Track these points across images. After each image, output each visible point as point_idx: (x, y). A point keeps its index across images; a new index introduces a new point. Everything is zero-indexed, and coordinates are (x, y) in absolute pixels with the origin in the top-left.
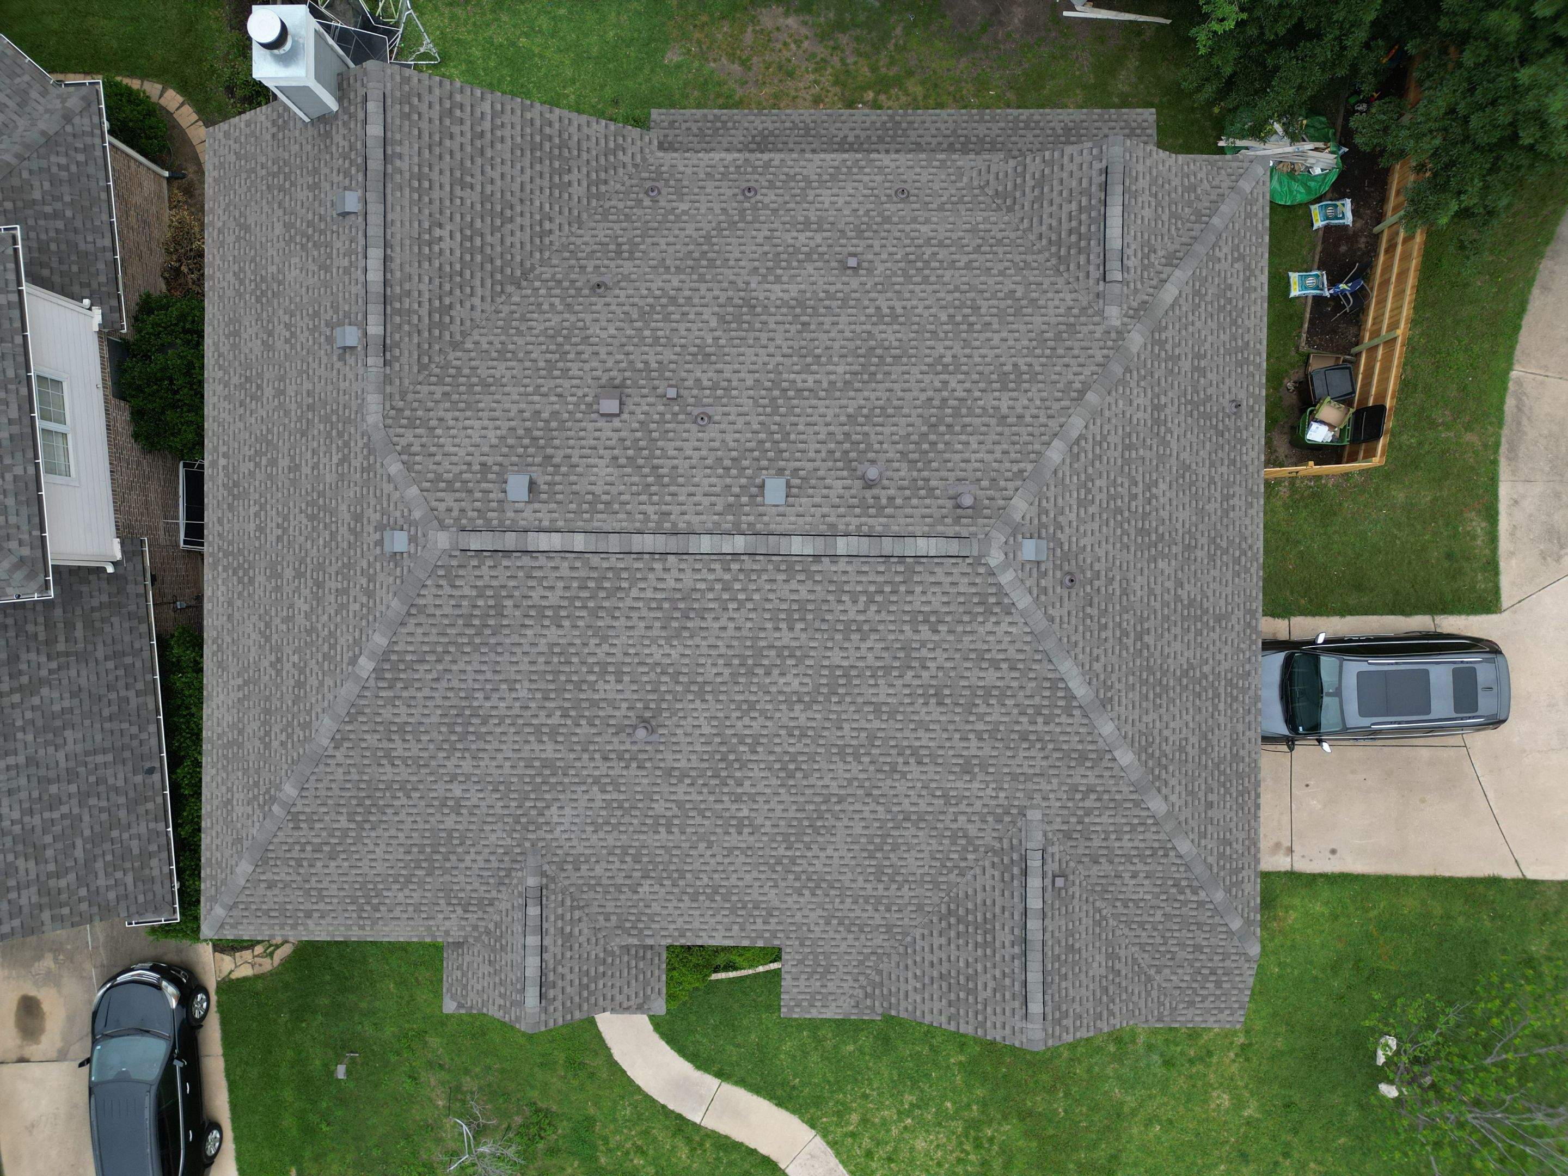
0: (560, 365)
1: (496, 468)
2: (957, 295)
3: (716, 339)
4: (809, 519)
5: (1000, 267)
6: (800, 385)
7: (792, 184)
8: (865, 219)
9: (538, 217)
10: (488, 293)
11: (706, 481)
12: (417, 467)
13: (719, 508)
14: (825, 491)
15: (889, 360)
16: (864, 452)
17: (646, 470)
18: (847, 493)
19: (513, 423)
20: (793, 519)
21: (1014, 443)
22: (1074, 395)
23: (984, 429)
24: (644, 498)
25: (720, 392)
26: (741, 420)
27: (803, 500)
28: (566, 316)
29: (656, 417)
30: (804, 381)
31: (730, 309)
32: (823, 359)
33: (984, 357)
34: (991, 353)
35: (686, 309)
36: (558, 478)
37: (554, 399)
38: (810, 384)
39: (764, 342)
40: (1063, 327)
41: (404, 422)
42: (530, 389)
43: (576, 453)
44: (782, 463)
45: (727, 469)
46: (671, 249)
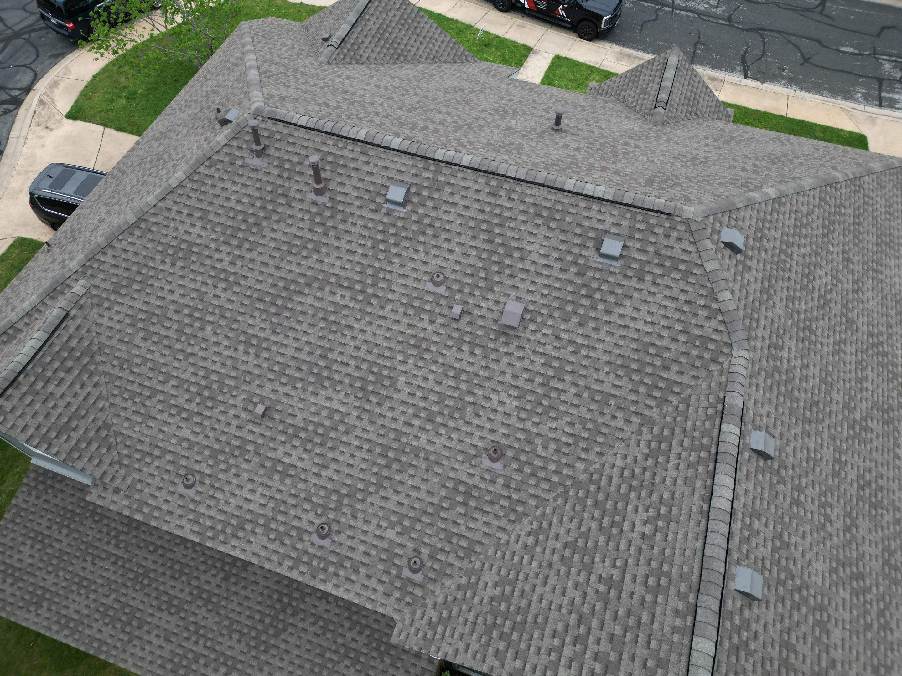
0: (551, 373)
1: (630, 273)
2: (189, 350)
3: (405, 362)
4: (380, 163)
5: (143, 370)
6: (348, 294)
7: (282, 529)
8: (232, 461)
9: (538, 549)
10: (607, 471)
11: (452, 217)
12: (703, 292)
13: (448, 189)
14: (360, 185)
15: (268, 299)
16: (318, 214)
17: (499, 240)
18: (343, 179)
19: (607, 318)
20: (392, 166)
21: (205, 192)
22: (143, 225)
23: (221, 212)
24: (507, 214)
25: (417, 304)
26: (406, 271)
27: (379, 181)
28: (534, 430)
29: (477, 293)
30: (343, 297)
31: (383, 392)
32: (320, 315)
33: (194, 280)
34: (186, 282)
35: (422, 404)
36: (576, 250)
37: (564, 336)
38: (340, 292)
39: (364, 347)
40: (123, 291)
41: (711, 346)
42: (584, 352)
43: (555, 273)
44: (386, 220)
45: (431, 226)
46: (416, 482)
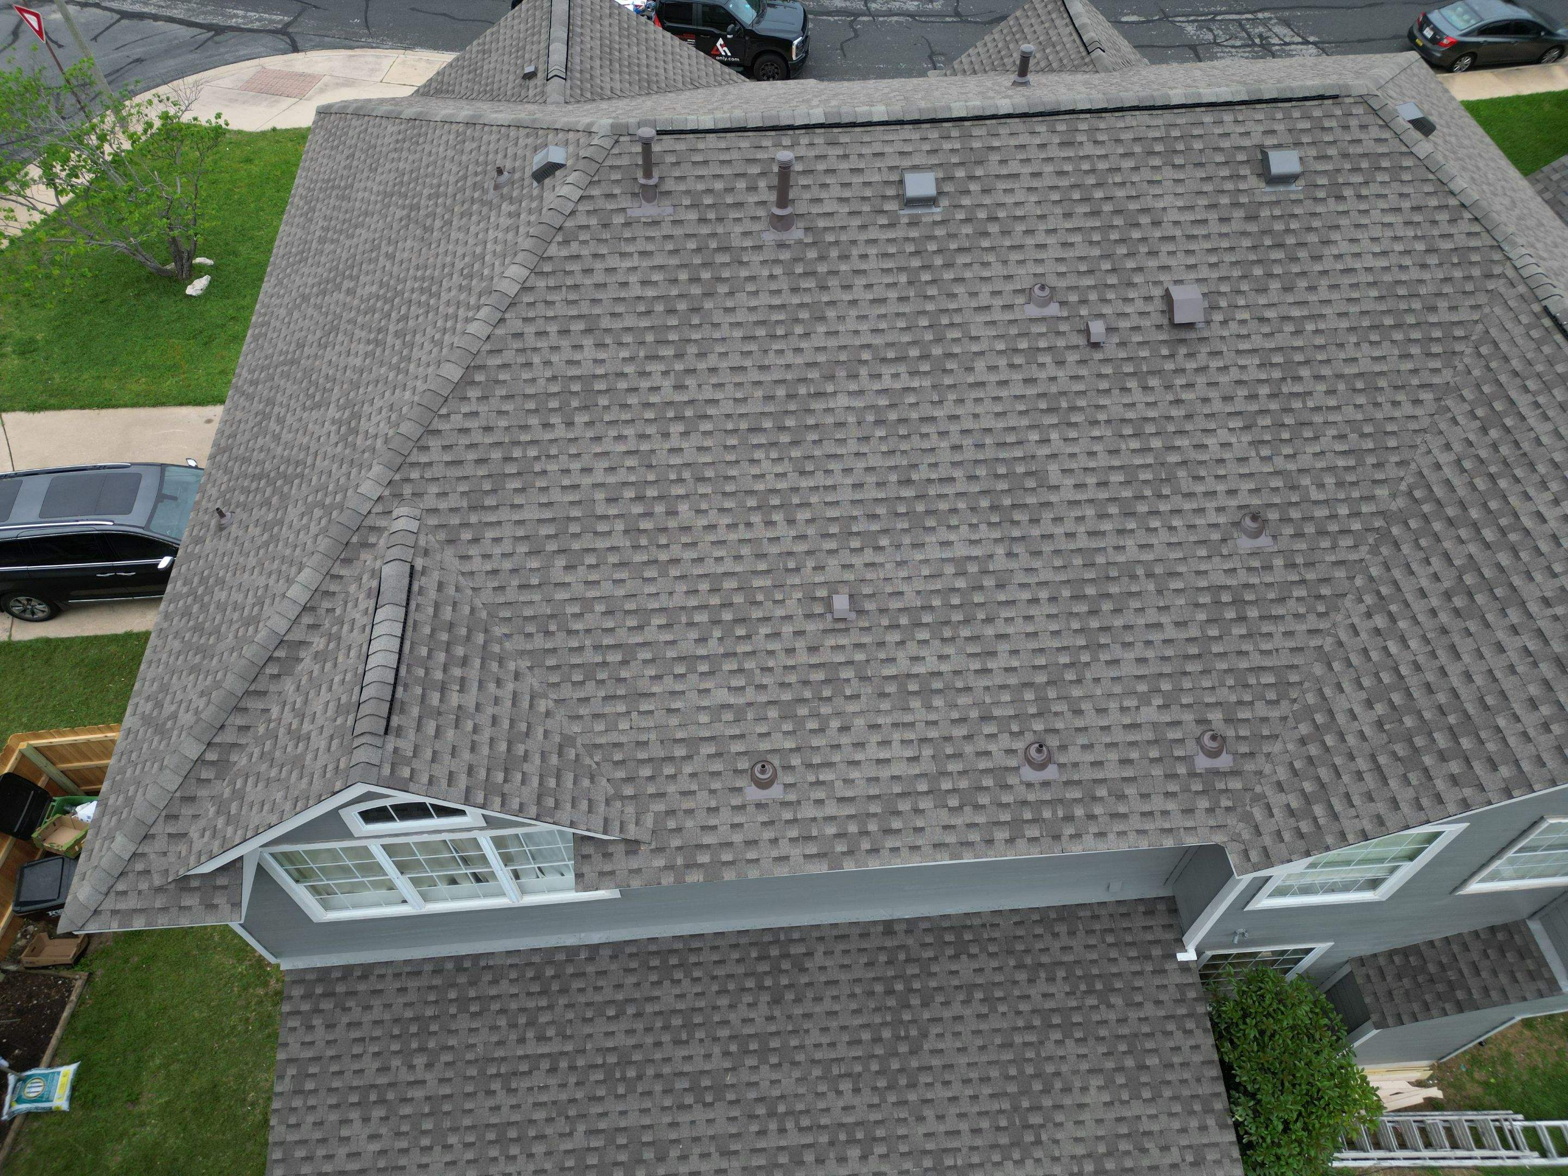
0: (1277, 374)
1: (1321, 194)
2: (663, 556)
3: (1045, 441)
4: (866, 150)
5: (590, 620)
6: (902, 369)
7: (963, 784)
8: (825, 710)
10: (1433, 478)
11: (1020, 196)
12: (1429, 188)
13: (995, 157)
14: (847, 194)
15: (767, 424)
16: (796, 260)
17: (1107, 208)
18: (816, 192)
19: (1318, 267)
20: (888, 149)
21: (576, 287)
22: (480, 377)
23: (620, 309)
24: (1102, 165)
25: (1023, 345)
26: (984, 300)
27: (876, 178)
28: (1291, 466)
29: (1111, 295)
30: (896, 376)
31: (1031, 500)
32: (870, 418)
33: (620, 438)
34: (607, 445)
35: (1103, 495)
36: (1229, 186)
37: (1270, 314)
38: (887, 371)
39: (967, 442)
40: (490, 501)
41: (1475, 258)
42: (1310, 327)
43: (1214, 227)
44: (914, 233)
45: (993, 219)
46: (1152, 616)
